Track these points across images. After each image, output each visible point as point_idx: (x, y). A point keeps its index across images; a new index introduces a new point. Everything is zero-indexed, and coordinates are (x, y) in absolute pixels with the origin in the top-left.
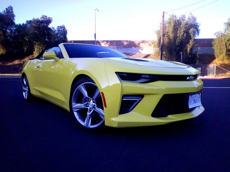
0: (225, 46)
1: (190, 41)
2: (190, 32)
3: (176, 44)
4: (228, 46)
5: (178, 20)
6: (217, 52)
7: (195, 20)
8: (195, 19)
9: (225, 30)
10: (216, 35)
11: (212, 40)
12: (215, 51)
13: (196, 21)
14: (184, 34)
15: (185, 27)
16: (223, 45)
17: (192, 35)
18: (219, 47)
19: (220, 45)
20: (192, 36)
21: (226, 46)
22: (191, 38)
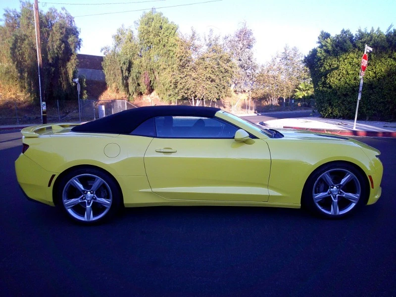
0: (120, 71)
1: (72, 58)
2: (70, 43)
3: (48, 60)
4: (124, 72)
5: (45, 17)
6: (109, 78)
7: (71, 22)
8: (71, 20)
9: (115, 47)
10: (103, 51)
11: (101, 59)
12: (106, 77)
13: (73, 23)
14: (61, 44)
15: (61, 31)
16: (118, 69)
17: (72, 47)
18: (112, 72)
19: (113, 68)
20: (73, 50)
21: (122, 71)
22: (72, 54)
